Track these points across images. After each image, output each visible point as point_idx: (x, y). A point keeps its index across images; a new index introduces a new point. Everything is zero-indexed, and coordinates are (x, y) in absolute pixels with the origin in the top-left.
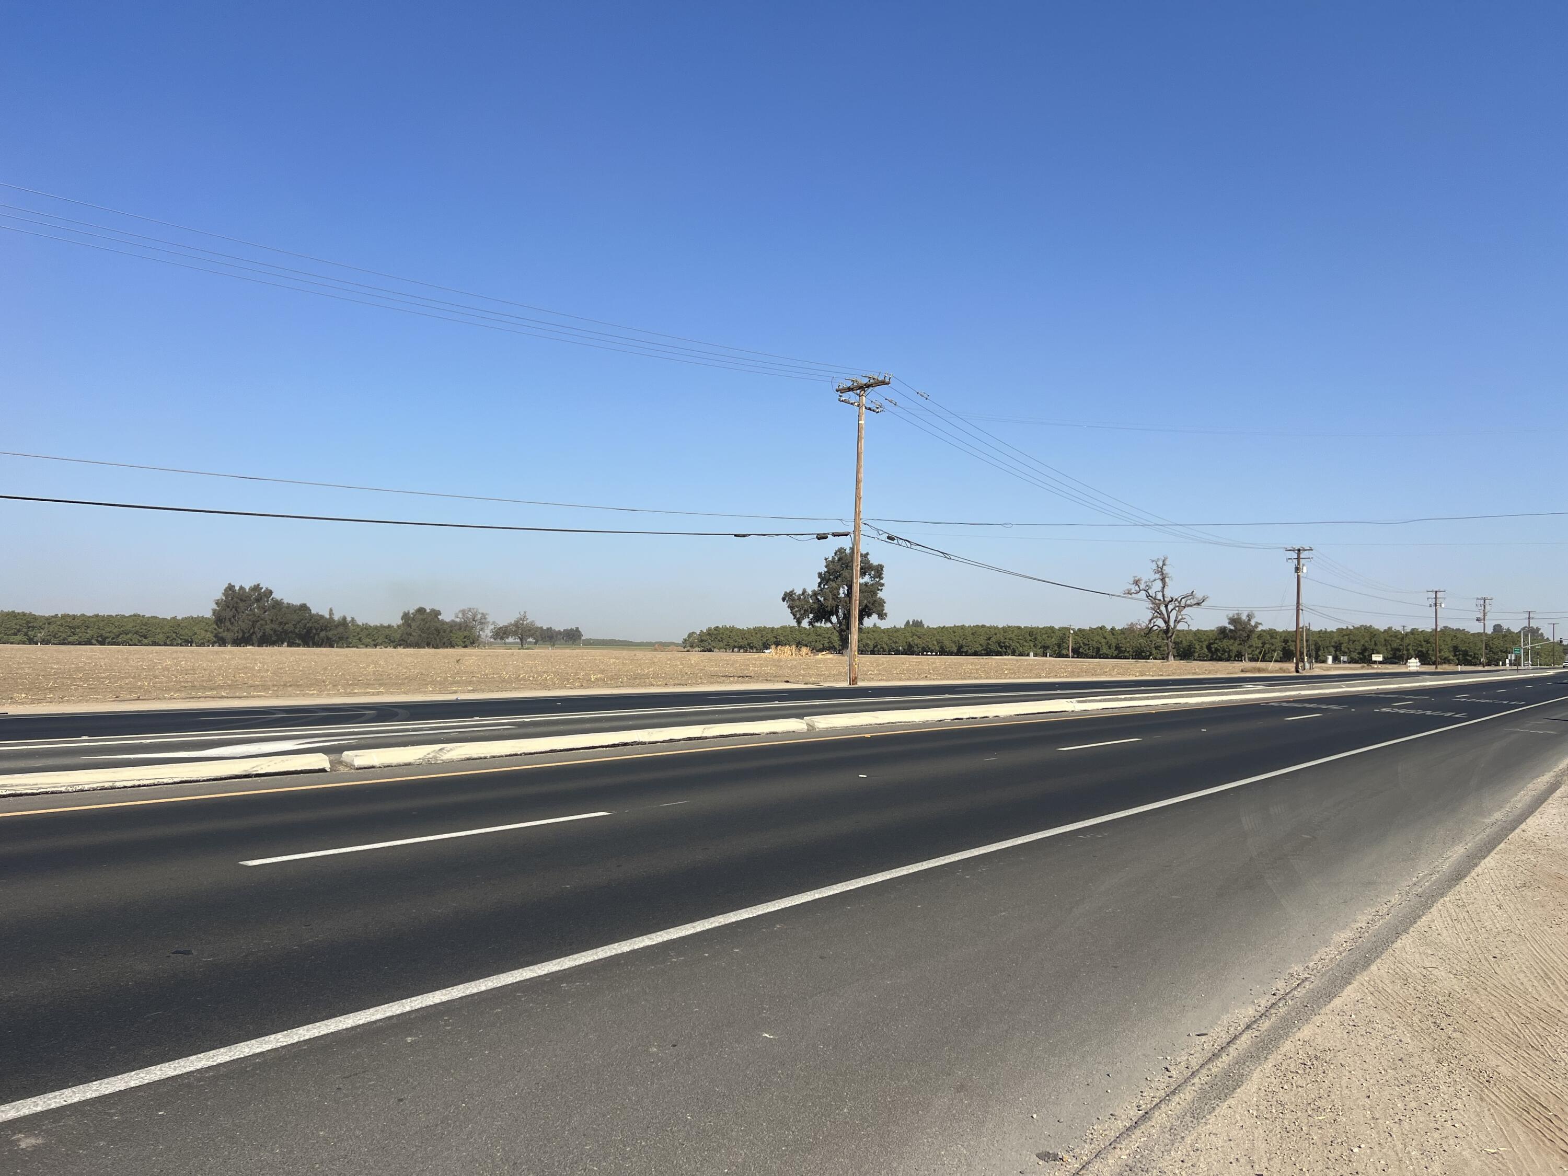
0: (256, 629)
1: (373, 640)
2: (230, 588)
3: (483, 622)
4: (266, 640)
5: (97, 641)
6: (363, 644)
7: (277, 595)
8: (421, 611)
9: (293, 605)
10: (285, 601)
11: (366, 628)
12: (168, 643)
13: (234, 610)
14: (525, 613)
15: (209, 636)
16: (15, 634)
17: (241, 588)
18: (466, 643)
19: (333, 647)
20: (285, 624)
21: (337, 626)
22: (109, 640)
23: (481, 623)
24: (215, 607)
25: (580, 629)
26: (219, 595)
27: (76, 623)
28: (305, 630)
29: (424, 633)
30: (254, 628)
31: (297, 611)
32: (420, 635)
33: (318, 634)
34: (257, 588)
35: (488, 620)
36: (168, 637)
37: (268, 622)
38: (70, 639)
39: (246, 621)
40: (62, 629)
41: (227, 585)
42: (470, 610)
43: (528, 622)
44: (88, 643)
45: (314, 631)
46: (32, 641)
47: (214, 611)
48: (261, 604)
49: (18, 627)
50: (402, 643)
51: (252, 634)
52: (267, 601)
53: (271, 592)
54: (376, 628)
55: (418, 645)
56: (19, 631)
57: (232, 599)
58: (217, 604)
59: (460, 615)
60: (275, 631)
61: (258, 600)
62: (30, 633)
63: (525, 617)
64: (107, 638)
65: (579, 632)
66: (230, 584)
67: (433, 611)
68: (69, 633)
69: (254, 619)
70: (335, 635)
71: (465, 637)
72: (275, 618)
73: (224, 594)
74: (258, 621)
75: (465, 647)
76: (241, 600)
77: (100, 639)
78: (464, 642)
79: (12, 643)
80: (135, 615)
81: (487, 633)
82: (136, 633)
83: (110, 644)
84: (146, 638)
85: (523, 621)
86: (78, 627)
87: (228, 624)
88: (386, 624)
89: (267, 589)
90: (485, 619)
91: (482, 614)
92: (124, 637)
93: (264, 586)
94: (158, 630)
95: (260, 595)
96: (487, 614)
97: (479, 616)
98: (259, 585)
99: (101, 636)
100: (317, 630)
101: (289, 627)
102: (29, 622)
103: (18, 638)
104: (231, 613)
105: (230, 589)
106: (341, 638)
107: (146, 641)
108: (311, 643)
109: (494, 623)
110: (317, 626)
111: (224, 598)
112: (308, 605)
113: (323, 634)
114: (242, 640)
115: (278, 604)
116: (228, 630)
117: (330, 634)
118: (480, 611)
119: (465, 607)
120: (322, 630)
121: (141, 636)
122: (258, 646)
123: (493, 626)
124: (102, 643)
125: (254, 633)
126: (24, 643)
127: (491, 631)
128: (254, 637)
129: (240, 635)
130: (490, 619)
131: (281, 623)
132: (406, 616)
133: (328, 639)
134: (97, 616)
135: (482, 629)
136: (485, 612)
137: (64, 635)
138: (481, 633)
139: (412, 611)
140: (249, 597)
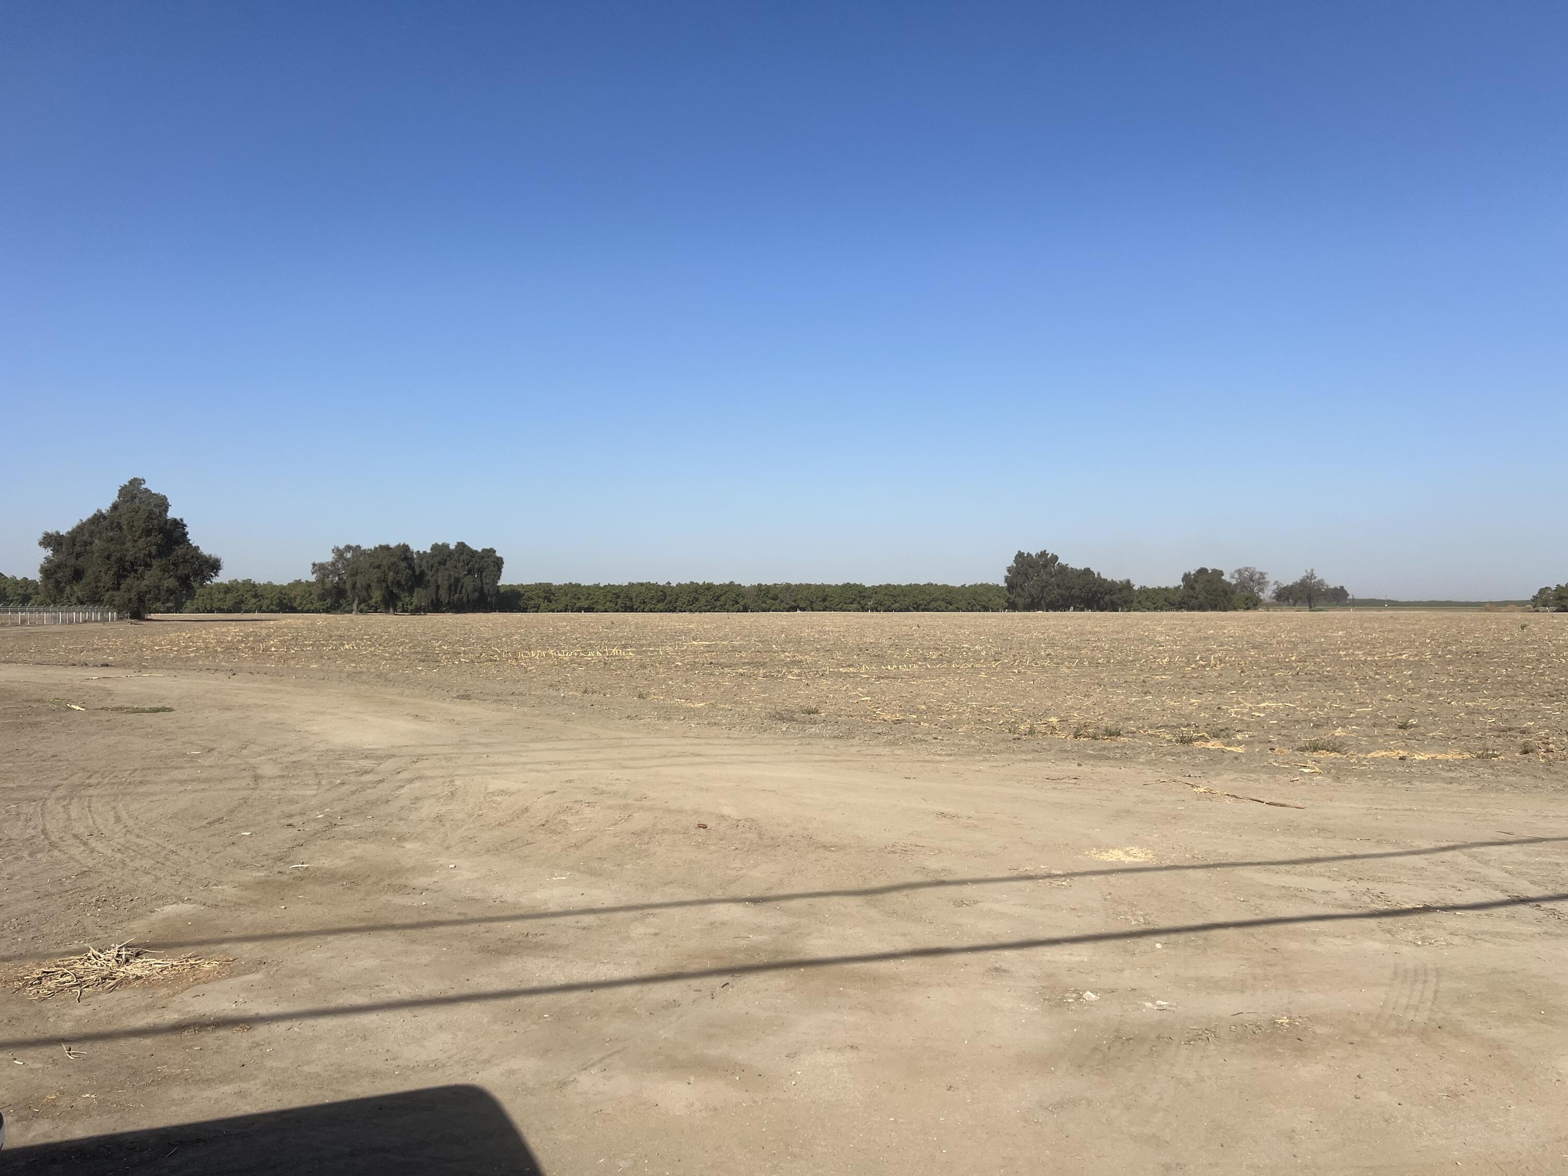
0: (1045, 594)
1: (1154, 603)
2: (1020, 555)
3: (1261, 581)
4: (1053, 606)
5: (913, 607)
6: (1143, 608)
7: (1062, 560)
8: (1202, 571)
9: (1076, 570)
10: (1070, 566)
11: (1144, 591)
12: (970, 609)
13: (1024, 576)
14: (1312, 570)
15: (1003, 601)
16: (852, 603)
17: (1028, 554)
18: (1249, 605)
19: (1117, 611)
20: (1072, 589)
21: (1120, 590)
22: (923, 607)
23: (1260, 584)
24: (1007, 574)
25: (1345, 588)
26: (1011, 562)
27: (895, 593)
28: (1090, 595)
29: (1210, 595)
30: (1043, 593)
31: (1082, 576)
32: (1206, 597)
33: (1103, 598)
34: (1043, 554)
35: (1266, 580)
36: (969, 603)
37: (1055, 587)
38: (894, 606)
39: (1036, 587)
40: (886, 598)
41: (1017, 553)
42: (1246, 569)
43: (1316, 580)
44: (907, 610)
45: (1099, 596)
46: (864, 609)
47: (1007, 579)
48: (1047, 570)
49: (853, 596)
50: (1183, 606)
51: (1041, 600)
52: (1054, 567)
53: (1056, 558)
54: (1154, 590)
55: (1201, 608)
56: (854, 600)
57: (1022, 566)
58: (1008, 571)
59: (1236, 576)
60: (1062, 596)
61: (1045, 566)
62: (861, 602)
63: (1312, 575)
64: (921, 605)
65: (1345, 591)
66: (1019, 552)
67: (1215, 571)
68: (892, 601)
69: (1043, 584)
70: (1120, 599)
71: (1247, 599)
72: (1061, 584)
73: (1015, 561)
74: (1046, 587)
75: (1248, 609)
76: (1030, 566)
77: (915, 606)
78: (1247, 604)
79: (849, 611)
80: (928, 584)
81: (1267, 594)
82: (943, 600)
83: (923, 610)
84: (951, 605)
85: (1311, 579)
86: (898, 596)
87: (1019, 590)
88: (1163, 586)
89: (1052, 554)
90: (1264, 578)
91: (1261, 573)
92: (935, 604)
93: (1050, 552)
94: (960, 597)
95: (1046, 561)
96: (1265, 573)
97: (1257, 576)
98: (1045, 551)
99: (916, 603)
100: (1101, 594)
101: (1075, 592)
102: (860, 592)
103: (855, 606)
104: (1022, 580)
105: (1020, 557)
106: (1126, 602)
107: (951, 607)
108: (1095, 607)
109: (1276, 583)
110: (1101, 589)
111: (1015, 565)
112: (1091, 569)
113: (1107, 598)
114: (1032, 606)
115: (1063, 569)
116: (1019, 596)
117: (1115, 598)
118: (1258, 570)
119: (1241, 567)
120: (1106, 594)
121: (947, 603)
122: (1047, 611)
123: (1275, 587)
124: (917, 610)
125: (1042, 597)
126: (858, 611)
127: (1274, 591)
128: (1042, 602)
129: (1029, 600)
130: (1270, 578)
131: (1068, 588)
132: (1186, 577)
133: (1112, 602)
134: (910, 585)
135: (1261, 590)
136: (1263, 571)
137: (888, 603)
138: (1260, 593)
139: (1193, 572)
140: (1037, 563)
